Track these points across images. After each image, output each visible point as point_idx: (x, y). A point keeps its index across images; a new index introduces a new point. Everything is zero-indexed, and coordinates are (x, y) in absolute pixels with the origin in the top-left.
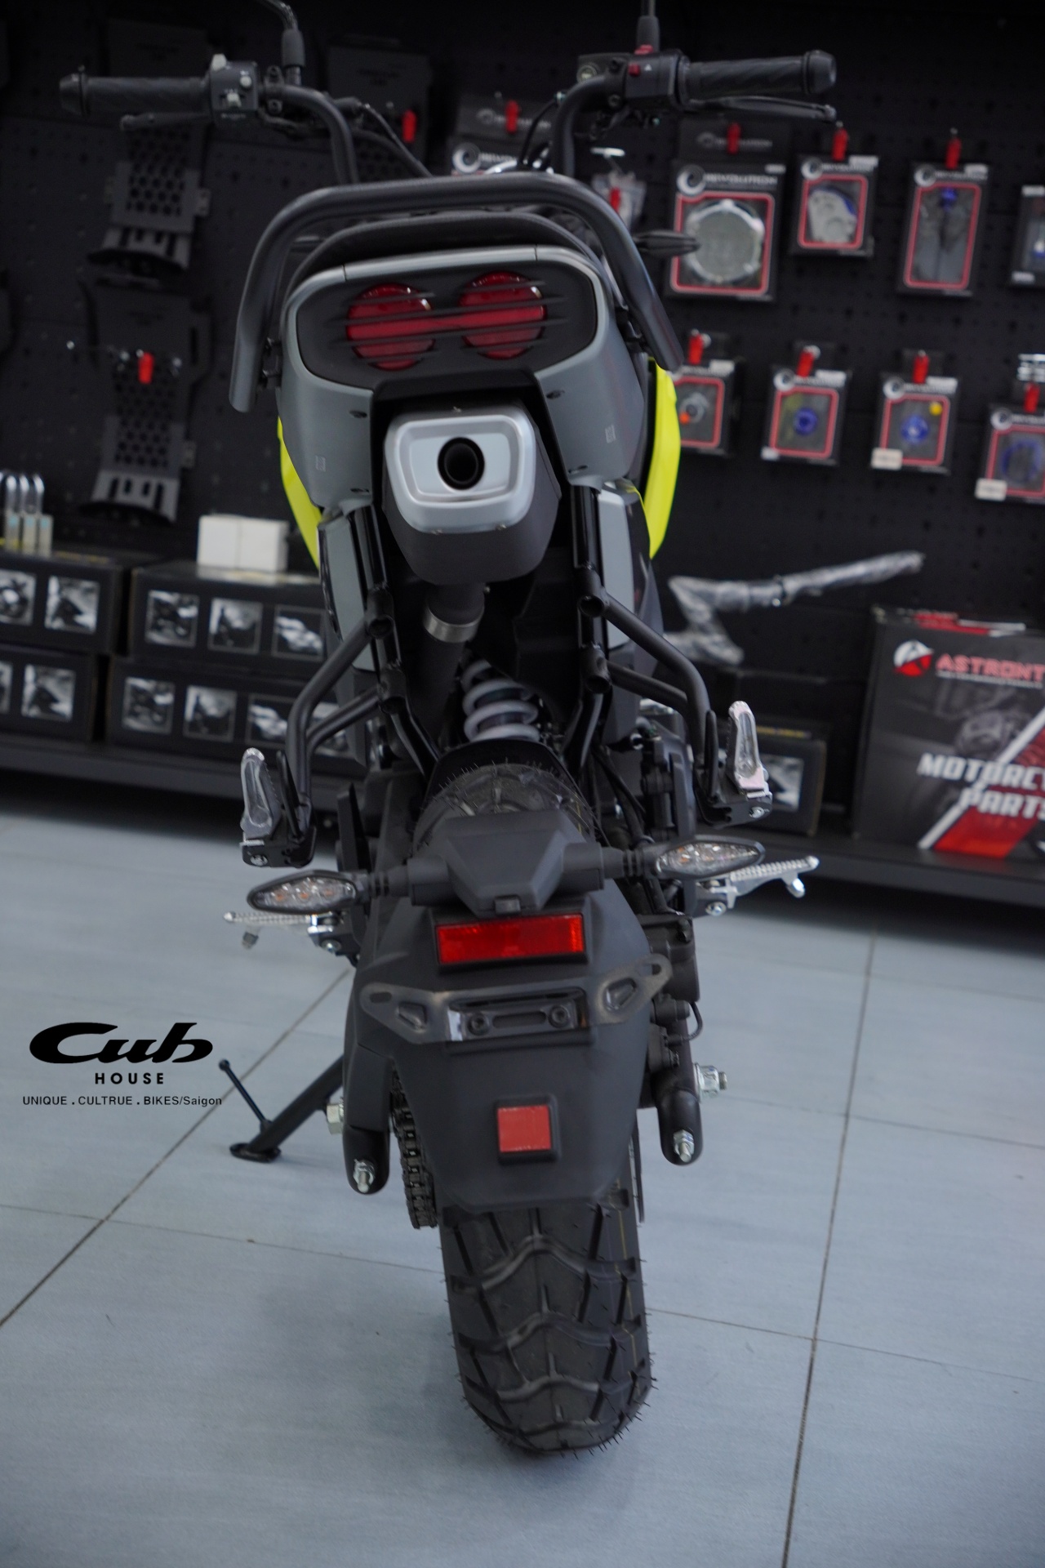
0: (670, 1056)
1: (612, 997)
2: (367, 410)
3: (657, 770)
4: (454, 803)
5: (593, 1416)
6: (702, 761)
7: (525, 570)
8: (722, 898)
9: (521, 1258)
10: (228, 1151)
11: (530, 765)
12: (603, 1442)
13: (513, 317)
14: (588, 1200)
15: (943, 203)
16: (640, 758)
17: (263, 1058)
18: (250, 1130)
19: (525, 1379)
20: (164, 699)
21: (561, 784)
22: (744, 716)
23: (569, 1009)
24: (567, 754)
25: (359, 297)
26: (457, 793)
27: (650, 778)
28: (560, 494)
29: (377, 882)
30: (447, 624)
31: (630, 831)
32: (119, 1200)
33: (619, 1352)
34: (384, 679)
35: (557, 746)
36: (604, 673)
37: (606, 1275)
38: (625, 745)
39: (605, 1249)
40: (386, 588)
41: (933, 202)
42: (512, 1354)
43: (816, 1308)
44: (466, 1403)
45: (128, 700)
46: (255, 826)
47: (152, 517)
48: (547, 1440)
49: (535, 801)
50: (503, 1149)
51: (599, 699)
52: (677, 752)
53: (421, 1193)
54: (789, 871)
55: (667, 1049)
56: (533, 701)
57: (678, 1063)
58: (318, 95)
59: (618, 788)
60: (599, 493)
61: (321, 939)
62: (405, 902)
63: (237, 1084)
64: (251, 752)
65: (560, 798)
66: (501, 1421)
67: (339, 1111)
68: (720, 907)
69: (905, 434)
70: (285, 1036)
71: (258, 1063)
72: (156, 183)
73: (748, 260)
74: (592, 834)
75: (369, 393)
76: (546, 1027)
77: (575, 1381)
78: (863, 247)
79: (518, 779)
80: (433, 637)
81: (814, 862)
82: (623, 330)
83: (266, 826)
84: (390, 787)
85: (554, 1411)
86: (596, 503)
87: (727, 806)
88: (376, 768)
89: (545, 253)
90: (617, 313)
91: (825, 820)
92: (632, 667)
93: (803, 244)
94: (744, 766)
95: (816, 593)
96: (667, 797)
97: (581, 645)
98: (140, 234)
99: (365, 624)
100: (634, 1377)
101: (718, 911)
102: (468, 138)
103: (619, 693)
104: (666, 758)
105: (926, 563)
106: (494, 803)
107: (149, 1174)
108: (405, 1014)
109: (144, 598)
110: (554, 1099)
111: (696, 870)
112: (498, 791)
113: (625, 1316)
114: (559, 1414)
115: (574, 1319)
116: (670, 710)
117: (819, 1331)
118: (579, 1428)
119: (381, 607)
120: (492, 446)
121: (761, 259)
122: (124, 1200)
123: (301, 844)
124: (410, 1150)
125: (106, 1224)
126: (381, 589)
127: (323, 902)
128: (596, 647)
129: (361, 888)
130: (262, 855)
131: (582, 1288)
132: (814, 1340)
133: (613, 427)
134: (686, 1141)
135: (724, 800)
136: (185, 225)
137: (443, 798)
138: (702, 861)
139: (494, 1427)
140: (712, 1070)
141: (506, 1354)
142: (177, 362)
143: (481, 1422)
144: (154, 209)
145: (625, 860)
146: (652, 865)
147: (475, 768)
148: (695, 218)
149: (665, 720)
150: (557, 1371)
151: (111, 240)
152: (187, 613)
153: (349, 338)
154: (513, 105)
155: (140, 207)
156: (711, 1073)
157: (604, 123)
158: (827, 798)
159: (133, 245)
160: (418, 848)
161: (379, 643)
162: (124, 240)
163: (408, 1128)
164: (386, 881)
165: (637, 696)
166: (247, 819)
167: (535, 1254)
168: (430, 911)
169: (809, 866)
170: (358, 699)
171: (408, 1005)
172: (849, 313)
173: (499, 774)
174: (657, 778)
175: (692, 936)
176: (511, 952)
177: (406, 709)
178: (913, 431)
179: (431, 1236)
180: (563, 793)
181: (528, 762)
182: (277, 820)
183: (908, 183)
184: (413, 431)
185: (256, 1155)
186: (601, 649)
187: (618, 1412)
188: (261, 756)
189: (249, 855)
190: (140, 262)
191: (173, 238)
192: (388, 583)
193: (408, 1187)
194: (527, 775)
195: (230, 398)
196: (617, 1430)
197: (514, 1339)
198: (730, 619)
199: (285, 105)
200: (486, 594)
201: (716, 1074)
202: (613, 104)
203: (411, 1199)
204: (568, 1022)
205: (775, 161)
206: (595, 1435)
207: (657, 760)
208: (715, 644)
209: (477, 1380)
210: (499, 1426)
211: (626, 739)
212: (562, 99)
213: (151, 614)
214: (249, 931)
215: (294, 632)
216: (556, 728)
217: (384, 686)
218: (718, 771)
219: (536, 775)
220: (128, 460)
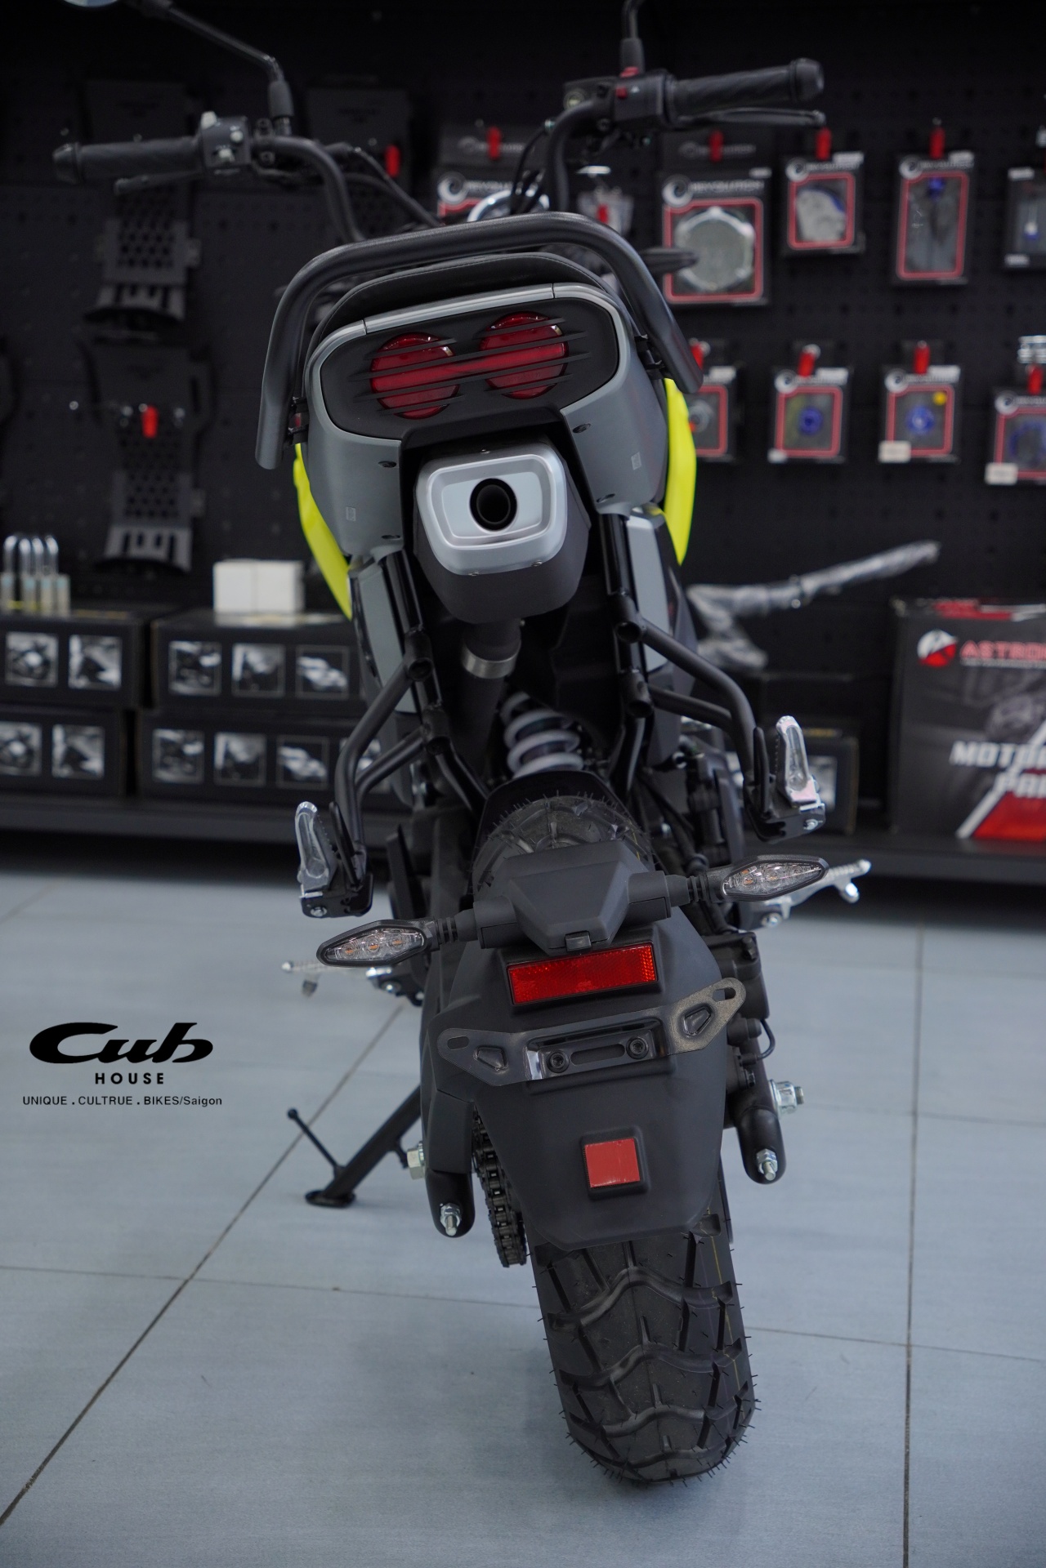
0: (746, 1076)
1: (689, 1025)
2: (396, 459)
3: (703, 787)
4: (511, 841)
5: (701, 1444)
6: (752, 778)
7: (561, 604)
8: (777, 909)
9: (617, 1291)
10: (304, 1200)
11: (582, 795)
12: (711, 1468)
13: (533, 356)
14: (682, 1228)
15: (931, 193)
16: (684, 777)
17: (327, 1102)
18: (323, 1177)
19: (630, 1411)
20: (193, 749)
21: (615, 812)
22: (791, 731)
23: (647, 1040)
24: (612, 779)
25: (380, 349)
26: (512, 831)
27: (696, 796)
28: (590, 525)
29: (445, 928)
30: (486, 661)
31: (680, 850)
32: (201, 1258)
33: (722, 1376)
34: (427, 720)
35: (602, 772)
36: (645, 697)
37: (704, 1302)
38: (669, 765)
39: (701, 1276)
40: (423, 630)
41: (921, 191)
42: (615, 1388)
43: (906, 1313)
44: (571, 1439)
45: (157, 753)
46: (313, 876)
47: (166, 568)
48: (658, 1470)
49: (592, 833)
50: (593, 1185)
51: (641, 723)
52: (719, 767)
53: (508, 1231)
54: (842, 877)
55: (742, 1069)
56: (572, 729)
57: (754, 1081)
58: (308, 143)
59: (665, 809)
60: (627, 519)
61: (381, 981)
62: (476, 944)
63: (306, 1129)
64: (304, 805)
65: (615, 827)
66: (608, 1455)
67: (419, 1156)
68: (776, 918)
69: (911, 426)
70: (346, 1078)
71: (323, 1108)
72: (146, 238)
73: (739, 265)
74: (651, 860)
75: (398, 442)
76: (625, 1059)
77: (680, 1410)
78: (855, 243)
79: (571, 812)
80: (473, 676)
81: (865, 866)
82: (642, 357)
83: (324, 877)
84: (437, 825)
85: (661, 1441)
86: (625, 530)
87: (781, 821)
88: (420, 806)
89: (563, 290)
90: (636, 342)
91: (863, 817)
92: (671, 688)
93: (795, 245)
94: (794, 779)
95: (834, 591)
96: (714, 813)
97: (620, 671)
98: (134, 289)
99: (405, 668)
100: (738, 1401)
101: (773, 923)
102: (452, 167)
103: (660, 715)
104: (710, 774)
105: (942, 553)
106: (551, 838)
107: (228, 1229)
108: (484, 1058)
109: (165, 650)
110: (639, 1130)
111: (761, 890)
112: (553, 825)
113: (726, 1342)
114: (666, 1444)
115: (675, 1348)
116: (708, 726)
117: (913, 1336)
118: (688, 1456)
119: (420, 650)
120: (522, 485)
121: (754, 263)
122: (206, 1258)
123: (360, 892)
124: (495, 1190)
125: (190, 1283)
126: (417, 631)
127: (393, 952)
128: (635, 671)
129: (429, 935)
130: (322, 907)
131: (681, 1317)
132: (909, 1346)
133: (638, 454)
134: (769, 1158)
135: (777, 815)
136: (176, 276)
137: (497, 836)
138: (766, 881)
139: (601, 1461)
140: (788, 1086)
141: (610, 1388)
142: (180, 413)
143: (587, 1457)
144: (145, 263)
145: (690, 887)
146: (717, 889)
147: (527, 803)
148: (684, 227)
149: (705, 736)
150: (661, 1400)
151: (106, 298)
152: (210, 661)
153: (374, 391)
154: (495, 132)
155: (131, 263)
156: (788, 1088)
157: (595, 147)
158: (862, 793)
159: (128, 301)
160: (479, 888)
161: (419, 686)
162: (118, 297)
163: (491, 1167)
164: (454, 926)
165: (678, 716)
166: (304, 872)
167: (631, 1286)
168: (499, 952)
169: (861, 870)
170: (403, 742)
171: (485, 1048)
172: (845, 309)
173: (553, 808)
174: (703, 796)
175: (757, 953)
176: (585, 987)
177: (450, 748)
178: (919, 422)
179: (524, 1274)
180: (618, 821)
181: (579, 793)
182: (333, 870)
183: (894, 177)
184: (442, 475)
185: (331, 1202)
186: (640, 672)
187: (725, 1437)
188: (314, 809)
189: (308, 906)
190: (136, 318)
191: (166, 290)
192: (424, 625)
193: (495, 1226)
194: (582, 805)
195: (256, 457)
196: (724, 1455)
197: (617, 1373)
198: (750, 624)
199: (278, 156)
200: (522, 628)
201: (792, 1089)
202: (603, 128)
203: (499, 1238)
204: (647, 1053)
205: (760, 165)
206: (704, 1462)
207: (701, 778)
208: (738, 650)
209: (583, 1416)
210: (607, 1460)
211: (670, 759)
212: (551, 127)
213: (173, 665)
214: (309, 979)
215: (318, 671)
216: (599, 754)
217: (427, 727)
218: (769, 786)
219: (590, 805)
220: (138, 513)
